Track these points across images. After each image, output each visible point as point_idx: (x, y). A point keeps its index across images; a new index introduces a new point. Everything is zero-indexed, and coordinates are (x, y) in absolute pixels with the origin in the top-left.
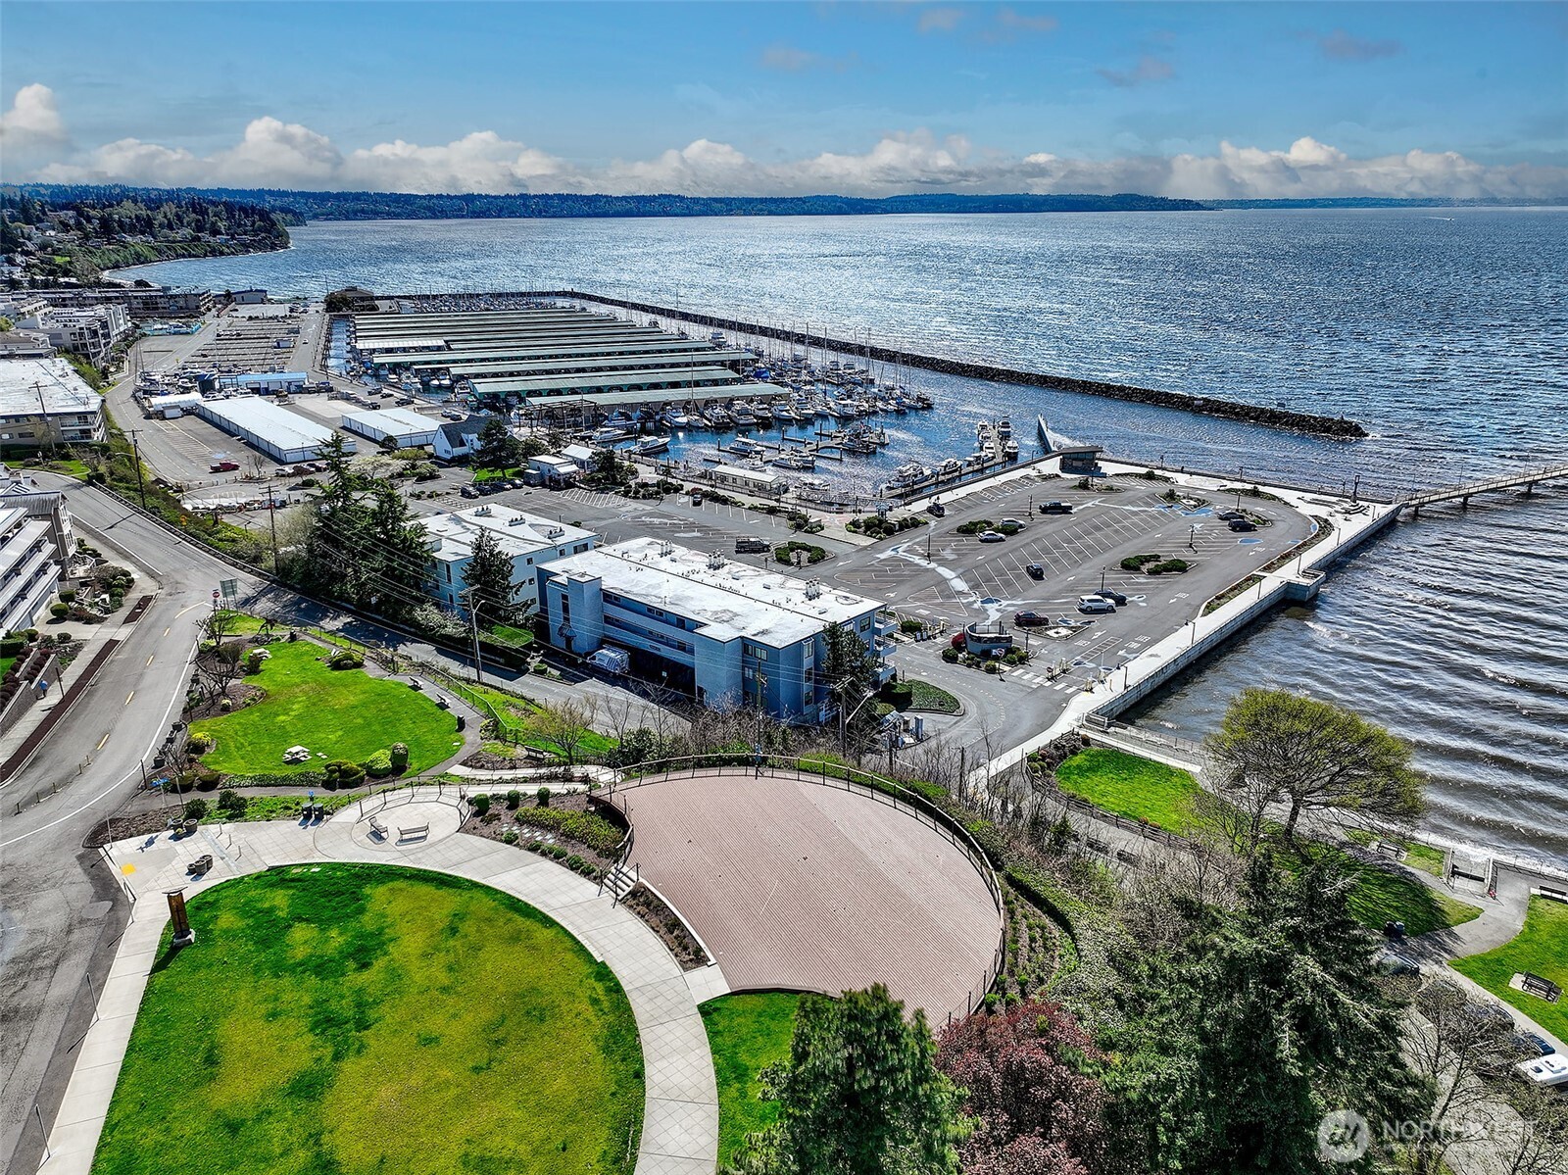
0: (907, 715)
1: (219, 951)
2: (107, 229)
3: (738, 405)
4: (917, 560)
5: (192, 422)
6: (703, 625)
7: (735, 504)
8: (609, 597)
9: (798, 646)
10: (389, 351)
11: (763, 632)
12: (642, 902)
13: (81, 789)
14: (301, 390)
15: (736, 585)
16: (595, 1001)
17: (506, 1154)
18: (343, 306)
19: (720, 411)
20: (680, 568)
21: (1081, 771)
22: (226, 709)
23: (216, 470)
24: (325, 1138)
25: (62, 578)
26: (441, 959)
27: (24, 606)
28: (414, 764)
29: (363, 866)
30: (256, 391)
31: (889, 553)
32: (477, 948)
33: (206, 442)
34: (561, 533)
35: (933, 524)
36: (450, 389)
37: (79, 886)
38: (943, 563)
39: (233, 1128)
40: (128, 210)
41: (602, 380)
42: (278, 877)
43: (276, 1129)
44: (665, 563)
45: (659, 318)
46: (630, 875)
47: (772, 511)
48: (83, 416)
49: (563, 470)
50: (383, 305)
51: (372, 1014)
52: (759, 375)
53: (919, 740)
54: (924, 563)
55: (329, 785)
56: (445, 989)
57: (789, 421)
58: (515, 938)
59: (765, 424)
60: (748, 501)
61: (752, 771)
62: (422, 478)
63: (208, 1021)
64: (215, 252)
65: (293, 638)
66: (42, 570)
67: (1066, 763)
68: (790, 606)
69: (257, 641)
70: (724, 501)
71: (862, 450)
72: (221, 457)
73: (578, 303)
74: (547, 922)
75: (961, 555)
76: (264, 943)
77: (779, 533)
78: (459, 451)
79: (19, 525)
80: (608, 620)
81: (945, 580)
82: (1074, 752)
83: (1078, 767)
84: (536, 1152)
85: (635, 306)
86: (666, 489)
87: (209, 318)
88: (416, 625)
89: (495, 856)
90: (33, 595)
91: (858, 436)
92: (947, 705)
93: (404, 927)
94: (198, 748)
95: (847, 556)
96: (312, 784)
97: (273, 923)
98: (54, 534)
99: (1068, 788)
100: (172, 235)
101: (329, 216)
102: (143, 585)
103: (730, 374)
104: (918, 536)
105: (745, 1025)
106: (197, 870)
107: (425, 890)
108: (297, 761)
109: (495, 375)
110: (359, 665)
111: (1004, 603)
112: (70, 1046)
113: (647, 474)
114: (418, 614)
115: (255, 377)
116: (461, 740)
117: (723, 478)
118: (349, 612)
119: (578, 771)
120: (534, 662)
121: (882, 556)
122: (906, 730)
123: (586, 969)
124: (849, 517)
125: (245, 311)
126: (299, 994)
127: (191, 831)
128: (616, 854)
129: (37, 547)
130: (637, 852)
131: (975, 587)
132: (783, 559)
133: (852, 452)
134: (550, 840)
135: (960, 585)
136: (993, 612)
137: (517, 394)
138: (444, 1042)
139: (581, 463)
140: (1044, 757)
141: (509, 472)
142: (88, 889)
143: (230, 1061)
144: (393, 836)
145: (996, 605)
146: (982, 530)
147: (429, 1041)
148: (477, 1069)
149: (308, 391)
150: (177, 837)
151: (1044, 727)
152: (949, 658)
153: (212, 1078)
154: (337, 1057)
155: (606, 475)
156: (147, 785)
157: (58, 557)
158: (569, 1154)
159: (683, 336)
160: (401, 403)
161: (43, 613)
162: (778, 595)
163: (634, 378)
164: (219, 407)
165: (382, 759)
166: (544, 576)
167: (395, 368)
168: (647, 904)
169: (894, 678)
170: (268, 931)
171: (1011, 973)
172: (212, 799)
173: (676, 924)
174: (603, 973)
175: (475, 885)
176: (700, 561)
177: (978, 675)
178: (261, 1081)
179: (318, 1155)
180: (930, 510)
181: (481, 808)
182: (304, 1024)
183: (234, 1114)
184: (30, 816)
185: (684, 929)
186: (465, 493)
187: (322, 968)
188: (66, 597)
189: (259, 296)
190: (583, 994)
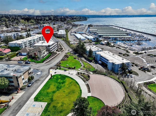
0: (131, 75)
1: (53, 80)
2: (73, 19)
3: (125, 38)
4: (140, 58)
5: (74, 36)
6: (109, 60)
7: (121, 49)
8: (101, 56)
9: (119, 64)
10: (92, 30)
11: (115, 62)
12: (88, 85)
13: (51, 64)
14: (83, 34)
15: (115, 57)
16: (79, 93)
17: (65, 103)
18: (89, 26)
19: (123, 39)
20: (110, 54)
21: (152, 86)
22: (64, 60)
23: (74, 40)
24: (53, 96)
25: (58, 48)
26: (69, 85)
27: (54, 50)
28: (76, 68)
29: (67, 76)
30: (79, 33)
31: (137, 56)
32: (72, 85)
33: (74, 38)
34: (99, 49)
35: (144, 54)
36: (96, 34)
37: (47, 72)
38: (144, 58)
39: (48, 93)
40: (75, 17)
41: (111, 34)
42: (60, 75)
43: (50, 94)
44: (108, 54)
45: (120, 28)
46: (88, 82)
47: (125, 50)
48: (64, 35)
49: (103, 43)
50: (93, 26)
51: (61, 88)
52: (130, 35)
53: (131, 77)
54: (141, 58)
55: (68, 68)
56: (67, 88)
57: (131, 40)
58: (75, 85)
59: (128, 40)
60: (122, 48)
61: (104, 76)
62: (90, 43)
63: (50, 85)
64: (81, 21)
65: (72, 55)
66: (56, 47)
67: (150, 84)
68: (120, 60)
69: (69, 55)
70: (120, 48)
71: (139, 44)
72: (75, 39)
73: (112, 26)
74: (79, 85)
75: (147, 58)
76: (57, 80)
77: (124, 52)
78: (94, 40)
79: (55, 43)
80: (101, 58)
81: (143, 60)
82: (152, 83)
83: (152, 85)
84: (67, 104)
85: (118, 27)
86: (114, 46)
87: (78, 27)
88: (83, 56)
89: (77, 78)
90: (55, 49)
91: (139, 43)
92: (137, 74)
93: (67, 82)
94: (60, 63)
95: (132, 56)
96: (67, 68)
97: (58, 78)
98: (58, 44)
99: (149, 88)
100: (78, 19)
101: (92, 17)
102: (64, 49)
103: (126, 35)
104: (142, 55)
105: (91, 100)
106: (55, 73)
107: (70, 79)
108: (67, 66)
109: (101, 33)
110: (76, 59)
111: (150, 64)
112: (41, 84)
113: (112, 44)
114: (84, 55)
115: (80, 32)
116: (81, 67)
117: (121, 46)
118: (78, 54)
119: (89, 72)
120: (93, 61)
121: (136, 57)
122: (130, 76)
123: (80, 90)
124: (133, 52)
125: (81, 26)
126: (57, 85)
127: (56, 70)
128: (87, 80)
129: (56, 45)
130: (89, 81)
131: (147, 62)
132: (124, 55)
133: (138, 44)
134: (83, 77)
135: (145, 61)
136: (148, 65)
137: (102, 35)
138: (65, 92)
139: (105, 43)
140: (147, 83)
141: (98, 43)
142: (48, 72)
143: (50, 88)
144: (70, 74)
145: (149, 64)
146: (151, 55)
147: (64, 92)
148: (66, 95)
149: (84, 34)
150: (55, 70)
151: (149, 80)
152: (140, 69)
153: (48, 89)
154: (57, 91)
155: (108, 44)
156: (55, 65)
157: (58, 46)
158: (70, 105)
159: (122, 30)
160: (91, 35)
161: (56, 50)
162: (119, 59)
163: (115, 34)
164: (76, 35)
165: (73, 67)
166: (96, 53)
167: (92, 32)
168: (88, 86)
169: (131, 70)
170: (57, 79)
171: (122, 104)
172: (59, 67)
173: (89, 88)
174: (81, 91)
175: (74, 80)
176: (112, 54)
177: (143, 72)
178: (51, 91)
179: (52, 98)
180: (145, 52)
181: (78, 73)
182: (56, 87)
183: (48, 92)
184: (47, 66)
185: (90, 89)
186: (94, 45)
187: (60, 83)
188: (57, 49)
189: (83, 25)
190: (78, 92)
